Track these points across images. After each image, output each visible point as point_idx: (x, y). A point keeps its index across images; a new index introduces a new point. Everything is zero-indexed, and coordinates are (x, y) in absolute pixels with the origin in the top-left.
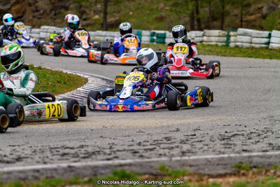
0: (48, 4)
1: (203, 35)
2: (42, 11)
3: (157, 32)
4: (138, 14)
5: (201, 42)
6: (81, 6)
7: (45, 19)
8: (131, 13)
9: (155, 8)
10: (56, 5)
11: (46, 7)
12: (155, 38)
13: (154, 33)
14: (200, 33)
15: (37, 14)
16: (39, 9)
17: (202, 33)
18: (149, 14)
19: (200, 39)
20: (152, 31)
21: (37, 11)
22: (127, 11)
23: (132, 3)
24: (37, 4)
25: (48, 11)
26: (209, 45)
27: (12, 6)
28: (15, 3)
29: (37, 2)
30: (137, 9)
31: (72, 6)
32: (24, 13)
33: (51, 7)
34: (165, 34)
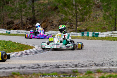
0: (57, 22)
1: (112, 33)
2: (55, 26)
3: (95, 32)
4: (95, 26)
5: (111, 36)
6: (71, 23)
7: (56, 29)
8: (92, 26)
9: (102, 24)
10: (61, 23)
11: (57, 24)
12: (94, 35)
13: (94, 33)
14: (111, 32)
15: (52, 26)
16: (53, 24)
17: (112, 32)
18: (99, 26)
19: (111, 35)
20: (93, 32)
21: (53, 25)
22: (91, 25)
23: (93, 22)
24: (53, 22)
25: (57, 25)
26: (114, 37)
27: (42, 23)
28: (43, 22)
29: (53, 21)
30: (95, 24)
31: (67, 23)
32: (47, 26)
33: (59, 23)
34: (98, 33)
